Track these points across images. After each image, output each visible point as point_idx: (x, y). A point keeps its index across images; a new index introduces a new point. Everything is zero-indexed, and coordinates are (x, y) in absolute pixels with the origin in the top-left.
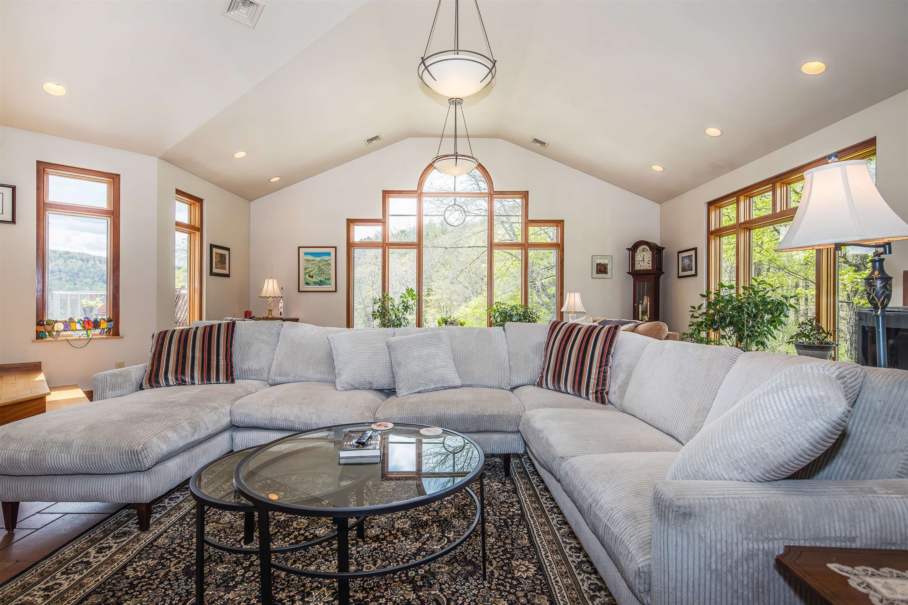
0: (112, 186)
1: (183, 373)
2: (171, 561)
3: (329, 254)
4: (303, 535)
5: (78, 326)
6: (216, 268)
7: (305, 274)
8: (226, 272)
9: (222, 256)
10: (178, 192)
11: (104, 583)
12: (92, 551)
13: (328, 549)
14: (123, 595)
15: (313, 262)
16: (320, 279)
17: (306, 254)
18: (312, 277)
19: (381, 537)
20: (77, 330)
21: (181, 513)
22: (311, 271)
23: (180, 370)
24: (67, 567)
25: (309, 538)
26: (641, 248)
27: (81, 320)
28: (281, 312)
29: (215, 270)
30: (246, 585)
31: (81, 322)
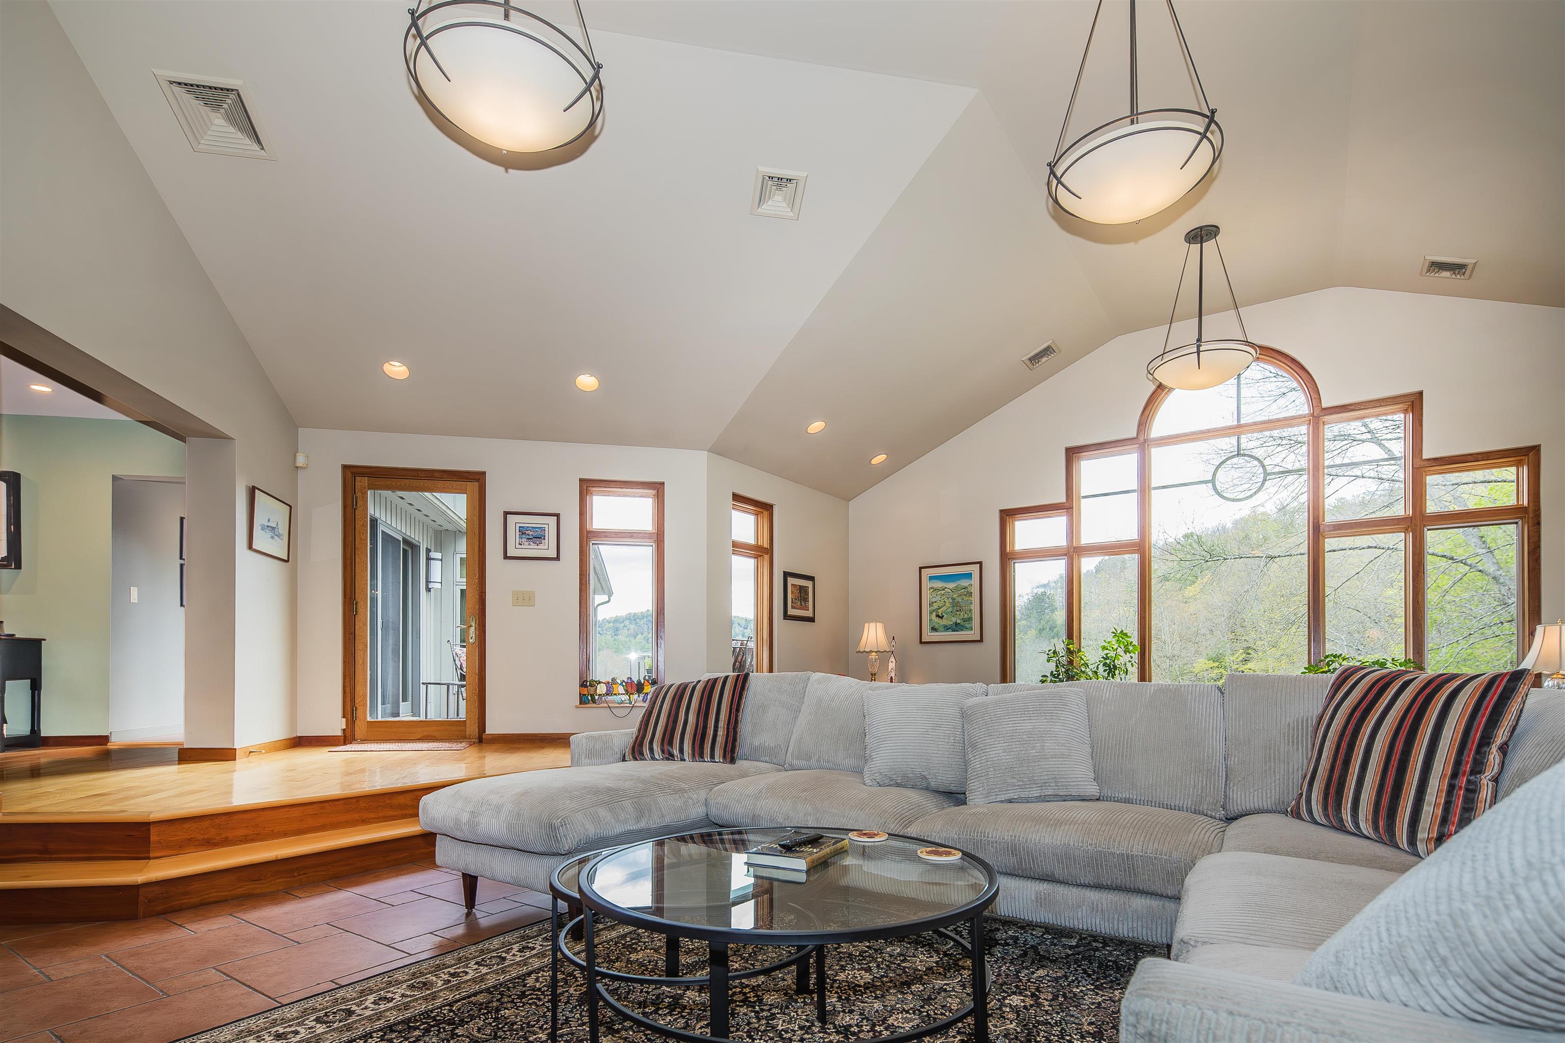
0: (657, 500)
1: (671, 743)
2: (577, 981)
3: (969, 576)
4: (745, 994)
5: (621, 689)
6: (793, 607)
7: (931, 613)
8: (809, 614)
9: (803, 590)
10: (737, 497)
11: (501, 985)
12: (516, 947)
13: (764, 1022)
14: (508, 1002)
15: (943, 592)
16: (954, 619)
17: (931, 578)
18: (942, 617)
19: (852, 1029)
20: (619, 694)
21: (626, 930)
22: (940, 608)
23: (668, 739)
24: (485, 958)
25: (750, 1002)
27: (624, 681)
28: (892, 677)
29: (791, 612)
30: (631, 1033)
31: (624, 684)
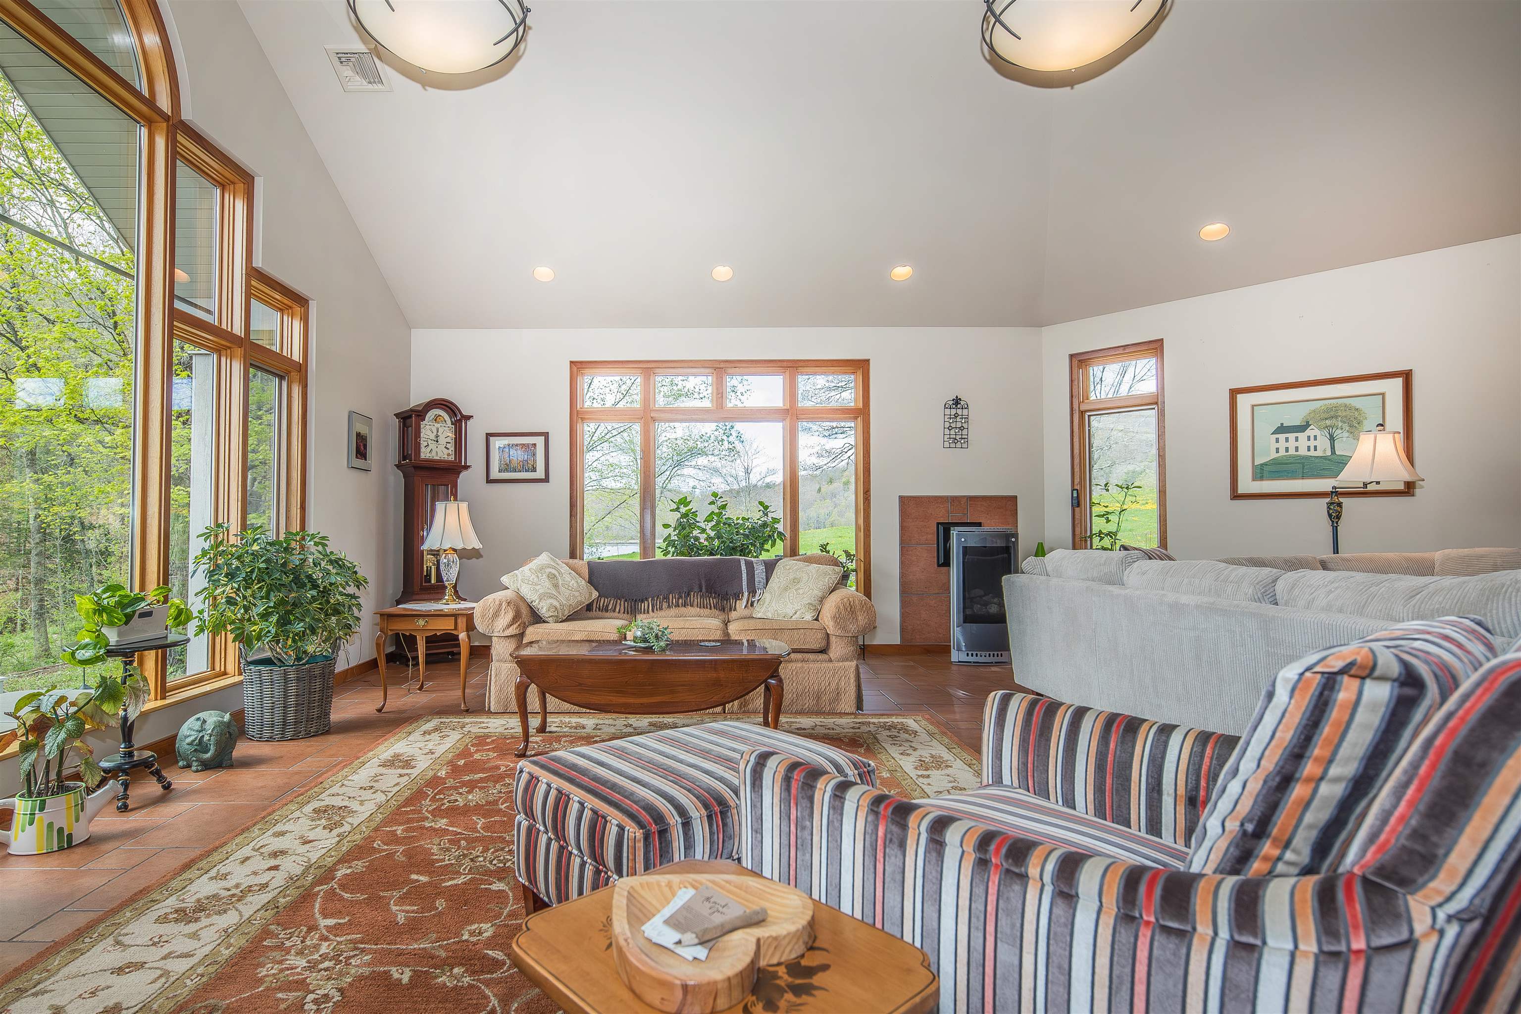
26: (432, 414)
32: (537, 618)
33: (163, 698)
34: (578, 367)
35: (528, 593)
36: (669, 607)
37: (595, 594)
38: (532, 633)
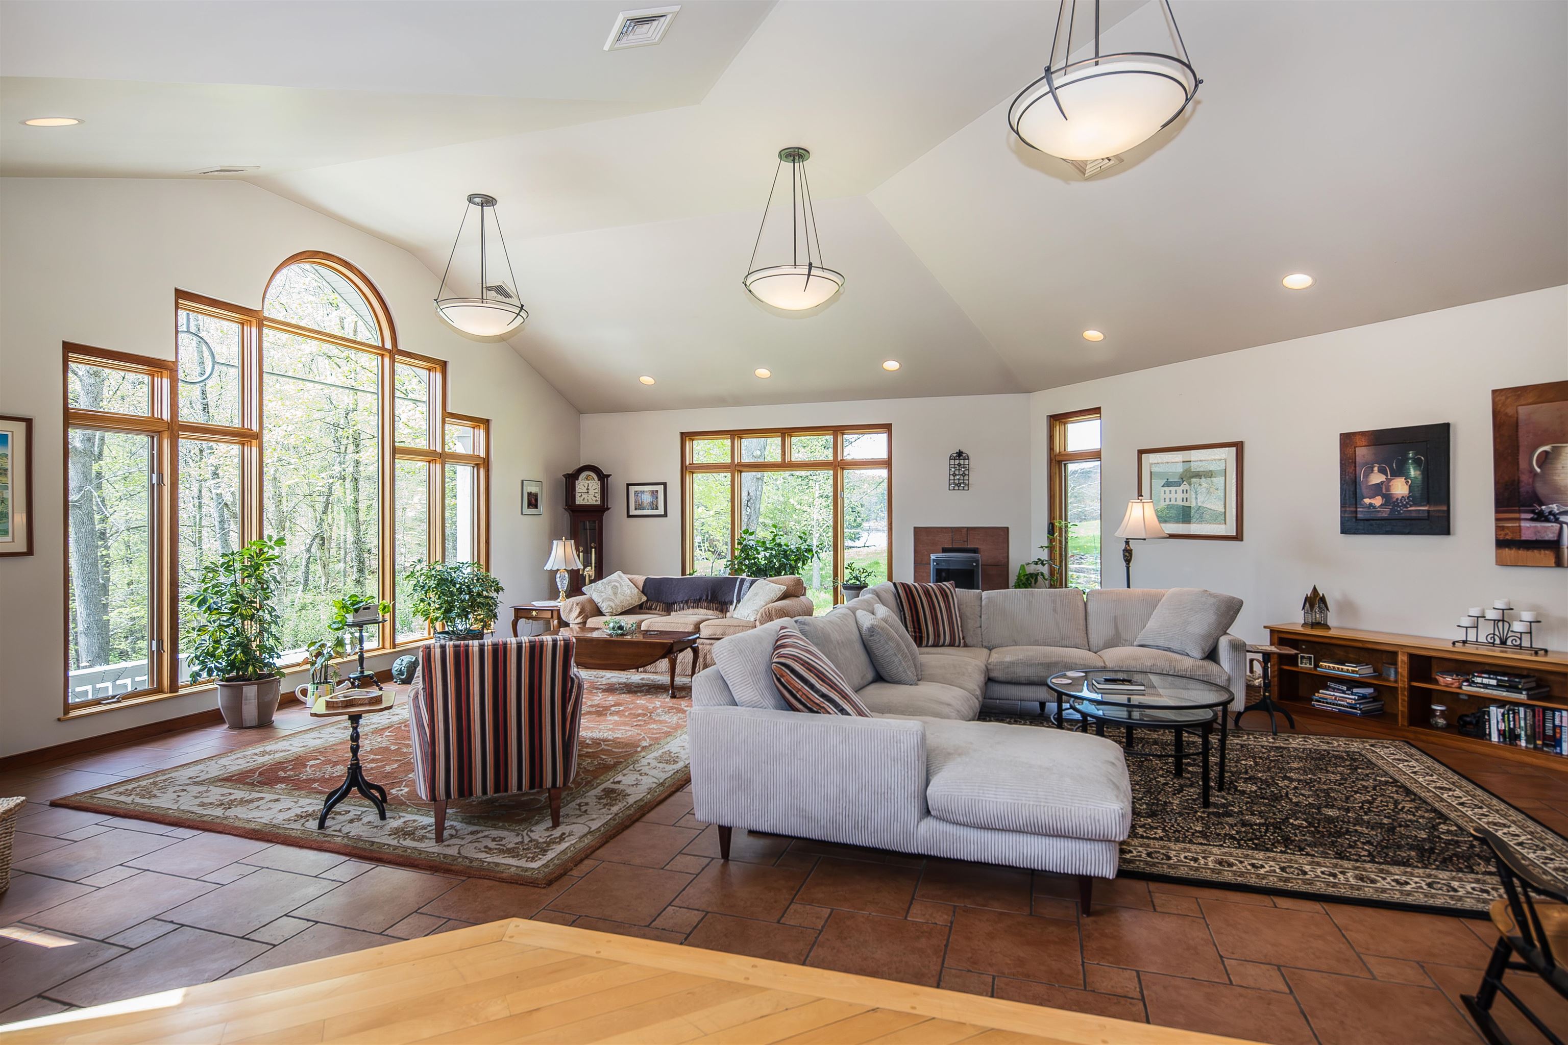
26: (583, 475)
32: (599, 613)
33: (394, 648)
34: (686, 437)
35: (596, 598)
36: (689, 608)
37: (644, 598)
38: (592, 622)
